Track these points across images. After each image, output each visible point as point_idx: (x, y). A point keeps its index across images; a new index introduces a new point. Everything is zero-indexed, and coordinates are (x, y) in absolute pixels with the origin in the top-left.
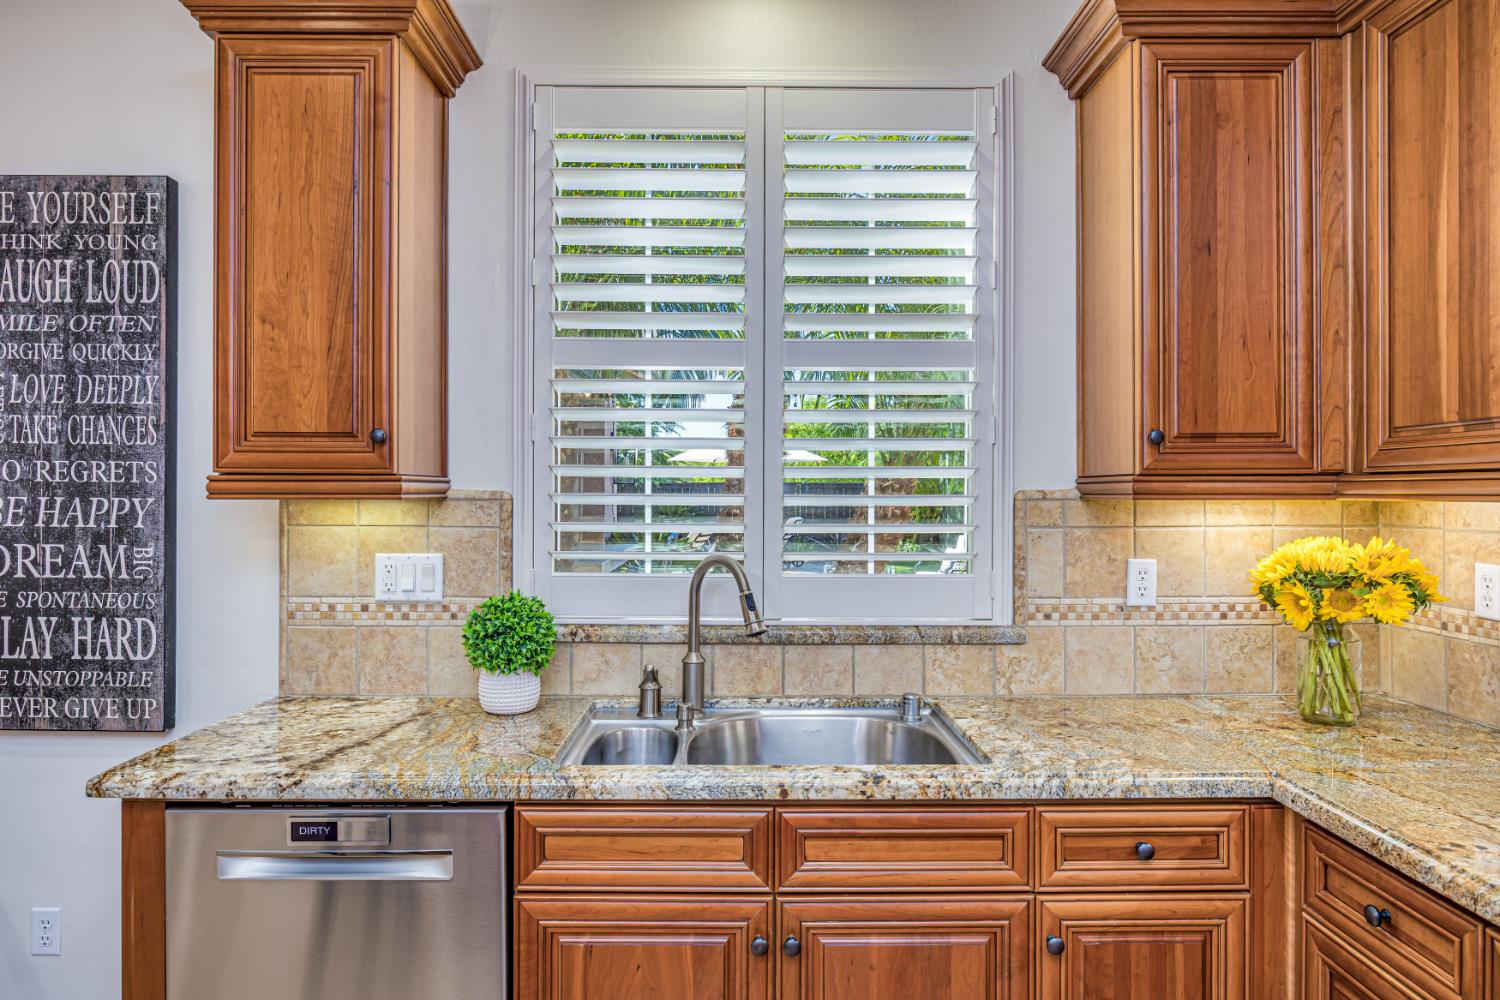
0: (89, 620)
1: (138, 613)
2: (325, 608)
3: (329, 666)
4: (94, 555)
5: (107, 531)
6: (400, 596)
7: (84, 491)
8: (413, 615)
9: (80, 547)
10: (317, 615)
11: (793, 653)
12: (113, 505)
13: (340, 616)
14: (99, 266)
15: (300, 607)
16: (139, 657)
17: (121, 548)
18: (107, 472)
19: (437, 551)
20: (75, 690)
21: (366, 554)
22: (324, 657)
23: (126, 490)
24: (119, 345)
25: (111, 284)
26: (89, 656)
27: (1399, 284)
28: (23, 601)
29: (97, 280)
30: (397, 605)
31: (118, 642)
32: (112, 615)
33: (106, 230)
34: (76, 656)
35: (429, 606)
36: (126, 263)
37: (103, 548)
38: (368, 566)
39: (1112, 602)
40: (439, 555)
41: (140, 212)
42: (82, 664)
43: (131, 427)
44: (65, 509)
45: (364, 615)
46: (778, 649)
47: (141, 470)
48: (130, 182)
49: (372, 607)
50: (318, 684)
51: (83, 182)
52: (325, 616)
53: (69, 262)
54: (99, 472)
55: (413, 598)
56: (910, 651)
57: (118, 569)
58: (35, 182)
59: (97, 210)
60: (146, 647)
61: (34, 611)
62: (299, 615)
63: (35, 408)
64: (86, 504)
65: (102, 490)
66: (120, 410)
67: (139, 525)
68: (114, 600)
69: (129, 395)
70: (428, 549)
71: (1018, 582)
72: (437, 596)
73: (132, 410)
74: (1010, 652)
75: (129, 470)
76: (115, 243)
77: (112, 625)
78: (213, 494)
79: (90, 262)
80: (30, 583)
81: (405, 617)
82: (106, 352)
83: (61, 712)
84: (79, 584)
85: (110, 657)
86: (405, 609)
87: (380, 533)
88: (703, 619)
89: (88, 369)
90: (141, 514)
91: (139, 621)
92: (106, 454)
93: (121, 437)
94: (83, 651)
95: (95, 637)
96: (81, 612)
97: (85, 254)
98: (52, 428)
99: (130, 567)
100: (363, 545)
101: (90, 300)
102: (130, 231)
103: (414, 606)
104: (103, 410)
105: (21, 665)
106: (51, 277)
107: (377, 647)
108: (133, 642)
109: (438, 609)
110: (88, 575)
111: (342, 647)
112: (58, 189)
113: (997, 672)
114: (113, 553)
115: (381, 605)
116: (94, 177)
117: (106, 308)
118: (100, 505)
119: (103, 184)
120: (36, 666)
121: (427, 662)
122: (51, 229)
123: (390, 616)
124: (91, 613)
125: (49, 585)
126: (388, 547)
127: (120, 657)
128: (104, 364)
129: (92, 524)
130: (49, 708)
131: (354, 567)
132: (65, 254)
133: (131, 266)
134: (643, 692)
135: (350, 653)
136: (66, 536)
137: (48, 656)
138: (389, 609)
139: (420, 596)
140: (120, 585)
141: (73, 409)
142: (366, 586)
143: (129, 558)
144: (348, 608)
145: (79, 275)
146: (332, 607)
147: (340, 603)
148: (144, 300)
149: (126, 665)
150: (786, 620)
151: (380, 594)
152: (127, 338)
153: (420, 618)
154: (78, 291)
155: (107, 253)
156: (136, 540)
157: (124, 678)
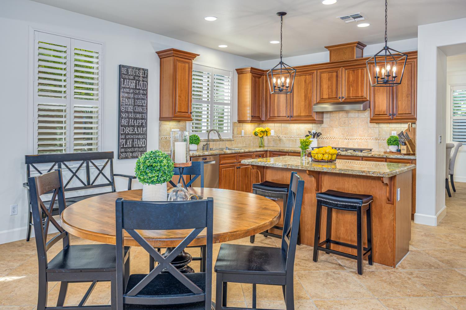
0: (137, 140)
1: (144, 139)
3: (166, 146)
4: (137, 129)
5: (139, 125)
7: (136, 119)
9: (136, 128)
10: (165, 139)
12: (140, 121)
14: (139, 82)
15: (163, 137)
16: (144, 146)
17: (141, 128)
18: (139, 116)
20: (134, 152)
22: (165, 145)
23: (142, 119)
24: (141, 95)
25: (140, 86)
26: (137, 146)
27: (271, 103)
28: (127, 137)
29: (138, 85)
31: (141, 144)
32: (140, 139)
33: (140, 77)
34: (135, 146)
36: (142, 82)
37: (139, 128)
39: (241, 135)
41: (144, 75)
42: (136, 147)
43: (143, 109)
44: (133, 122)
47: (144, 116)
48: (143, 69)
51: (137, 68)
52: (166, 139)
53: (134, 81)
54: (138, 116)
56: (224, 142)
57: (141, 132)
58: (130, 67)
59: (138, 73)
60: (144, 144)
61: (129, 139)
62: (162, 139)
63: (129, 105)
64: (137, 121)
65: (139, 119)
67: (144, 124)
68: (140, 137)
69: (143, 104)
71: (233, 133)
73: (143, 106)
74: (233, 142)
75: (142, 116)
76: (141, 79)
77: (140, 141)
79: (138, 82)
80: (128, 134)
82: (140, 97)
83: (132, 155)
84: (135, 134)
85: (140, 146)
87: (172, 126)
89: (137, 99)
91: (144, 140)
92: (139, 113)
93: (141, 110)
94: (136, 145)
95: (137, 143)
96: (136, 139)
97: (137, 80)
98: (132, 108)
99: (142, 131)
100: (170, 128)
101: (137, 88)
102: (143, 77)
104: (139, 106)
105: (127, 148)
106: (132, 83)
110: (137, 133)
112: (133, 69)
113: (231, 144)
114: (140, 129)
116: (138, 68)
117: (139, 89)
118: (138, 121)
119: (139, 69)
120: (129, 148)
122: (132, 75)
125: (131, 134)
127: (141, 146)
128: (139, 98)
129: (137, 124)
132: (134, 80)
133: (143, 83)
134: (203, 147)
136: (134, 126)
137: (131, 146)
140: (141, 134)
141: (135, 105)
143: (142, 130)
144: (168, 138)
145: (136, 83)
146: (166, 137)
148: (145, 89)
149: (142, 147)
150: (213, 138)
152: (142, 94)
154: (136, 86)
155: (140, 81)
156: (143, 127)
157: (141, 149)
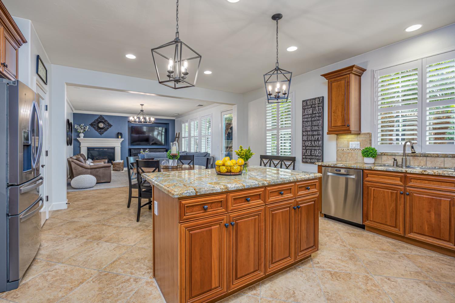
1: (320, 150)
2: (342, 149)
3: (343, 157)
4: (314, 143)
5: (316, 140)
6: (353, 148)
7: (313, 135)
8: (355, 150)
11: (428, 158)
12: (317, 137)
13: (345, 151)
15: (339, 149)
16: (319, 155)
18: (316, 133)
19: (359, 141)
20: (312, 159)
21: (348, 142)
22: (342, 156)
23: (318, 135)
24: (317, 118)
25: (316, 111)
28: (307, 148)
29: (315, 110)
30: (353, 149)
31: (317, 153)
32: (316, 150)
33: (316, 104)
34: (312, 155)
35: (358, 149)
38: (349, 144)
40: (359, 142)
41: (320, 101)
42: (313, 156)
43: (318, 127)
44: (311, 138)
45: (348, 150)
46: (425, 158)
47: (320, 133)
48: (318, 98)
49: (349, 149)
50: (342, 159)
51: (313, 99)
52: (342, 150)
53: (312, 109)
54: (315, 133)
55: (355, 148)
57: (317, 145)
58: (308, 100)
59: (315, 102)
60: (320, 154)
61: (308, 149)
63: (308, 126)
64: (313, 137)
65: (315, 135)
66: (317, 125)
68: (316, 148)
69: (318, 124)
70: (358, 141)
72: (359, 148)
73: (318, 125)
75: (318, 133)
77: (316, 151)
78: (328, 134)
79: (314, 108)
80: (308, 146)
81: (354, 151)
83: (311, 161)
84: (313, 146)
85: (316, 155)
86: (354, 150)
87: (350, 139)
88: (406, 152)
89: (314, 121)
90: (320, 138)
91: (319, 151)
92: (315, 131)
93: (317, 129)
94: (313, 154)
95: (314, 152)
96: (313, 150)
97: (313, 107)
98: (310, 128)
99: (318, 144)
100: (348, 141)
102: (318, 104)
103: (355, 149)
104: (315, 126)
105: (307, 155)
106: (310, 111)
107: (350, 155)
108: (319, 153)
109: (359, 150)
111: (345, 155)
112: (311, 100)
114: (316, 142)
115: (350, 149)
117: (316, 113)
118: (315, 137)
119: (315, 99)
120: (308, 156)
121: (357, 157)
122: (310, 105)
123: (352, 151)
124: (314, 150)
125: (310, 146)
126: (352, 141)
128: (316, 120)
129: (314, 139)
130: (309, 161)
131: (346, 144)
132: (311, 108)
133: (318, 108)
135: (346, 155)
136: (311, 141)
137: (309, 154)
138: (352, 150)
139: (356, 148)
140: (317, 146)
141: (312, 126)
142: (348, 146)
143: (318, 143)
144: (346, 149)
145: (313, 110)
146: (343, 149)
147: (344, 149)
148: (320, 112)
149: (318, 156)
150: (427, 153)
151: (350, 147)
152: (318, 117)
153: (356, 151)
154: (313, 112)
155: (316, 107)
156: (319, 141)
157: (318, 158)
